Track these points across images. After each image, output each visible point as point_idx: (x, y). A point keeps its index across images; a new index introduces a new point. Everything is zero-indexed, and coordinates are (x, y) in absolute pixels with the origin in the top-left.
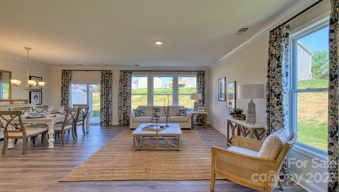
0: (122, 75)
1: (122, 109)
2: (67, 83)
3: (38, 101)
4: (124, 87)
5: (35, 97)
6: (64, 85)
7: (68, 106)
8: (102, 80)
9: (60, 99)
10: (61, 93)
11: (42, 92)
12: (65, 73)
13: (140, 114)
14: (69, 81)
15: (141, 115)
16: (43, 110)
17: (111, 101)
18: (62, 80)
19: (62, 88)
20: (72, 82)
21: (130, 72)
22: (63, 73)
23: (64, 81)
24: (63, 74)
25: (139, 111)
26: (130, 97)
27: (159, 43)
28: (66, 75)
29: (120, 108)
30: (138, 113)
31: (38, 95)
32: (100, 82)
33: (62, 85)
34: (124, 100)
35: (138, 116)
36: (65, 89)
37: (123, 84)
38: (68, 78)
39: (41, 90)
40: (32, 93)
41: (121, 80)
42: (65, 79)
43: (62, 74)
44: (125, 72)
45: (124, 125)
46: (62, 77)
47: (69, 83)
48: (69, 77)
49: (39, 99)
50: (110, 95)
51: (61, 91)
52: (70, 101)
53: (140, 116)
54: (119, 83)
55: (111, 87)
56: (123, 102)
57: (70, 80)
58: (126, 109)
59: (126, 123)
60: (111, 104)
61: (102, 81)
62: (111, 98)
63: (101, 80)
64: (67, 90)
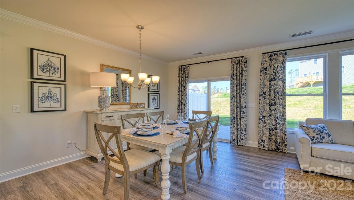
0: (266, 61)
1: (266, 121)
2: (184, 82)
3: (156, 105)
4: (270, 81)
5: (153, 99)
6: (181, 84)
7: (185, 111)
8: (234, 73)
9: (177, 103)
10: (178, 94)
11: (159, 94)
12: (182, 70)
13: (323, 138)
14: (186, 79)
15: (324, 140)
16: (159, 118)
17: (245, 106)
18: (179, 78)
19: (179, 89)
20: (189, 80)
21: (284, 52)
22: (180, 69)
23: (181, 79)
24: (181, 72)
25: (319, 130)
26: (284, 99)
28: (183, 72)
29: (262, 119)
30: (316, 136)
31: (156, 97)
32: (230, 77)
33: (179, 85)
34: (271, 105)
35: (317, 141)
36: (182, 90)
37: (268, 76)
38: (185, 76)
39: (159, 92)
40: (150, 95)
41: (264, 71)
42: (182, 77)
43: (179, 71)
44: (272, 55)
45: (269, 150)
46: (179, 74)
47: (186, 81)
48: (187, 74)
49: (156, 103)
50: (244, 96)
51: (178, 93)
52: (187, 104)
53: (322, 142)
54: (261, 75)
55: (245, 84)
56: (268, 110)
57: (188, 78)
58: (273, 122)
59: (274, 147)
60: (245, 111)
61: (234, 75)
62: (246, 102)
63: (232, 72)
64: (184, 91)
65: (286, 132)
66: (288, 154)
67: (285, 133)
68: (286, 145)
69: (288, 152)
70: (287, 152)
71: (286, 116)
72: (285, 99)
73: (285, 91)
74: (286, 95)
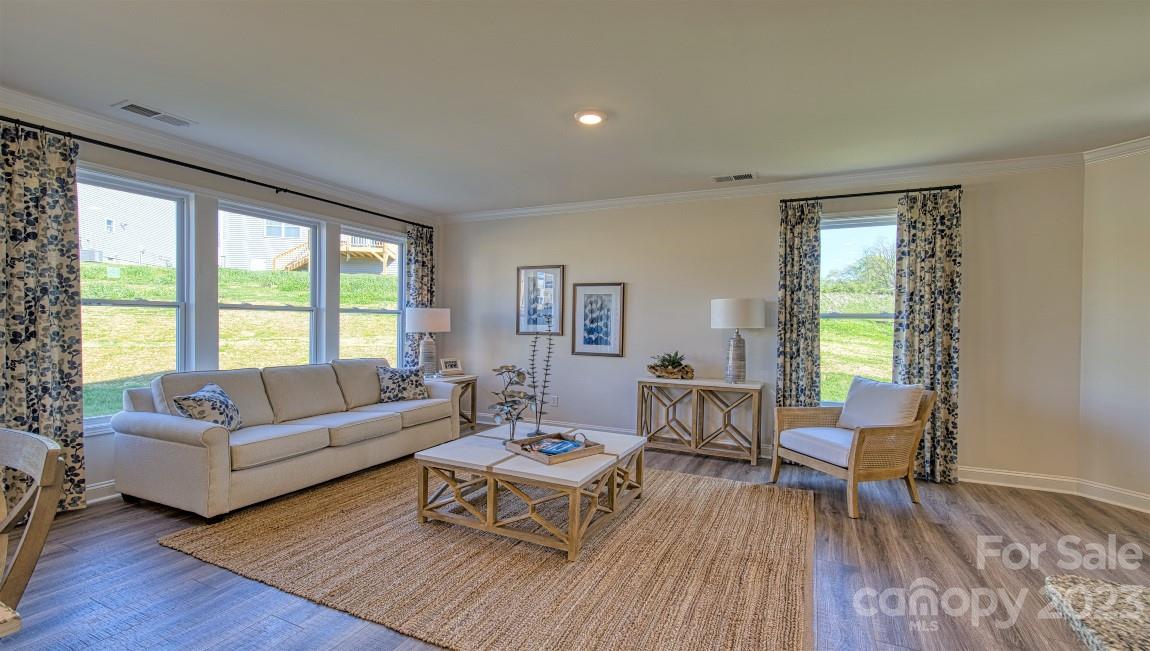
26: (70, 315)
27: (591, 120)
65: (81, 435)
66: (89, 511)
67: (79, 441)
68: (83, 481)
69: (88, 502)
70: (84, 507)
71: (81, 376)
72: (78, 316)
73: (79, 286)
74: (79, 302)
